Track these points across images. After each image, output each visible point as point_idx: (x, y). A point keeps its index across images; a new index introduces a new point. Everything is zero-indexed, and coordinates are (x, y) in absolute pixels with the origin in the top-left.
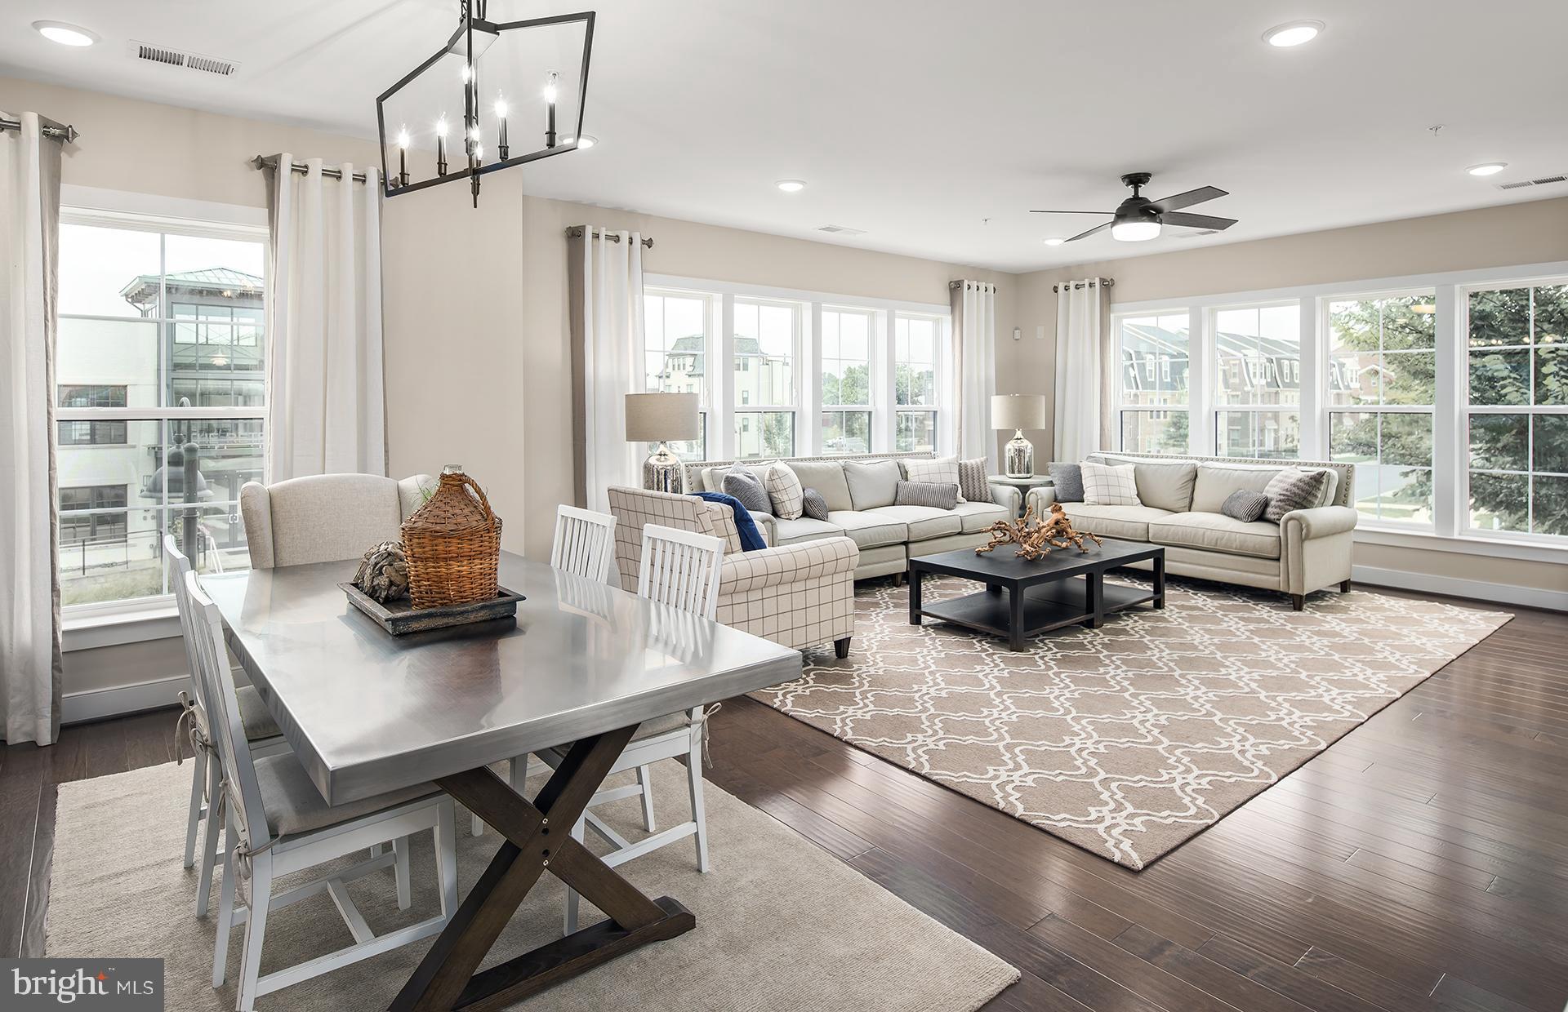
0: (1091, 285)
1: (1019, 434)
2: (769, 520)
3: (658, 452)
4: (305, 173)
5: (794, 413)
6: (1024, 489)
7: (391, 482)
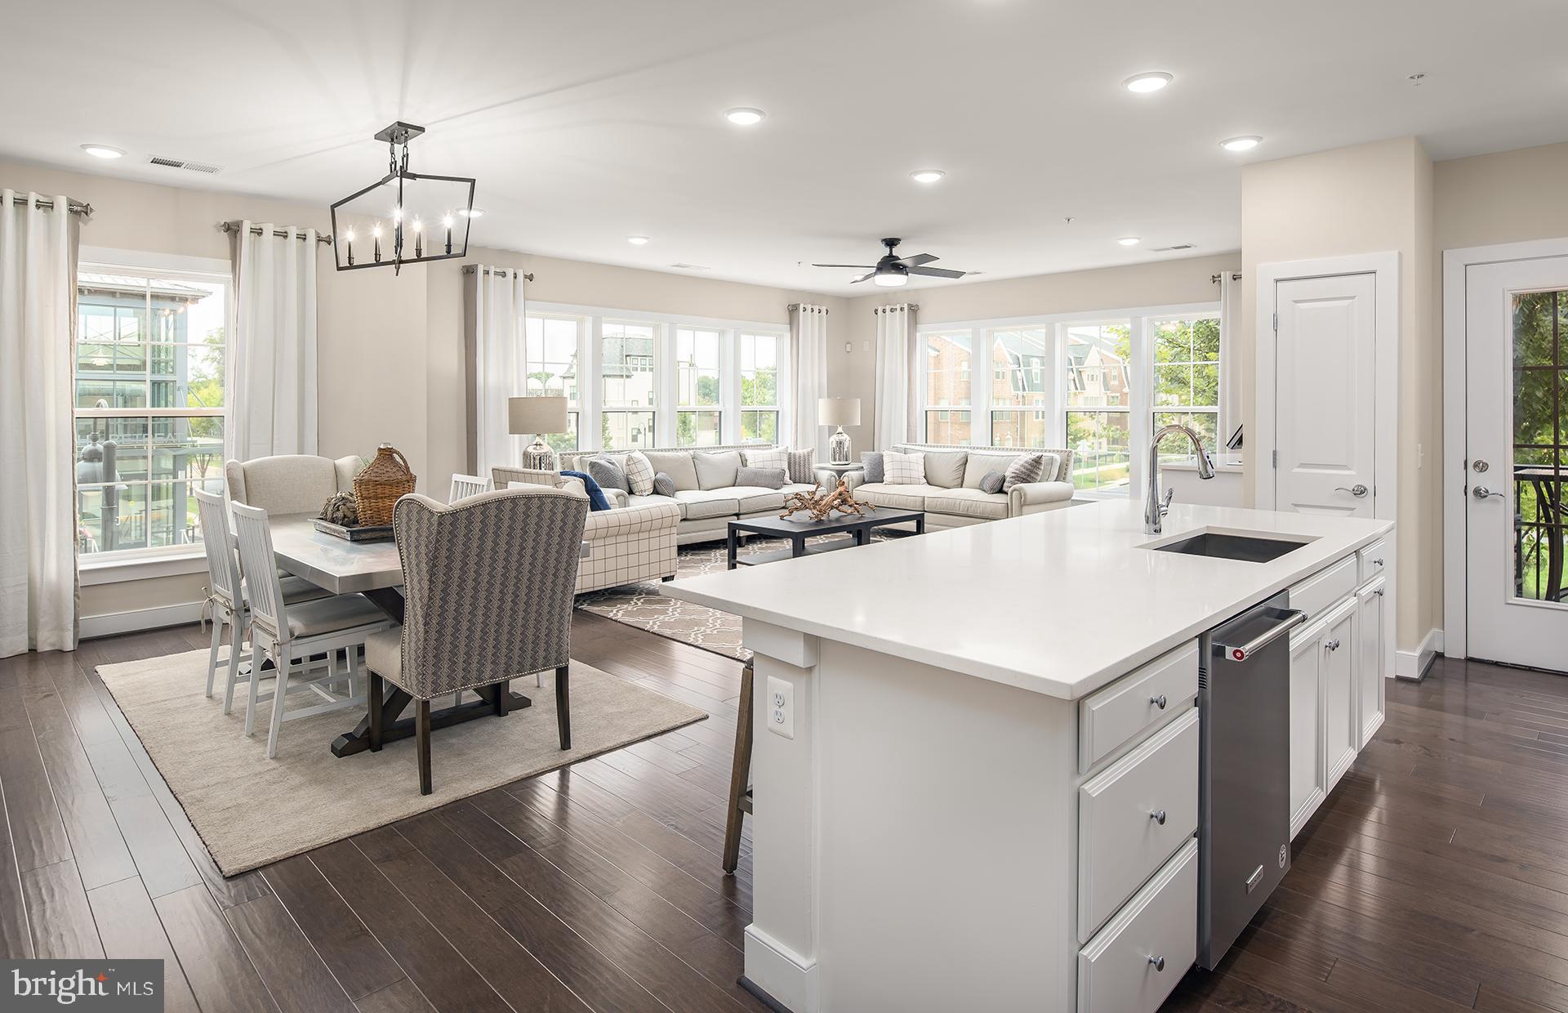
0: (902, 309)
1: (840, 429)
2: (622, 495)
3: (535, 443)
4: (260, 234)
5: (654, 412)
6: (840, 473)
7: (327, 462)
